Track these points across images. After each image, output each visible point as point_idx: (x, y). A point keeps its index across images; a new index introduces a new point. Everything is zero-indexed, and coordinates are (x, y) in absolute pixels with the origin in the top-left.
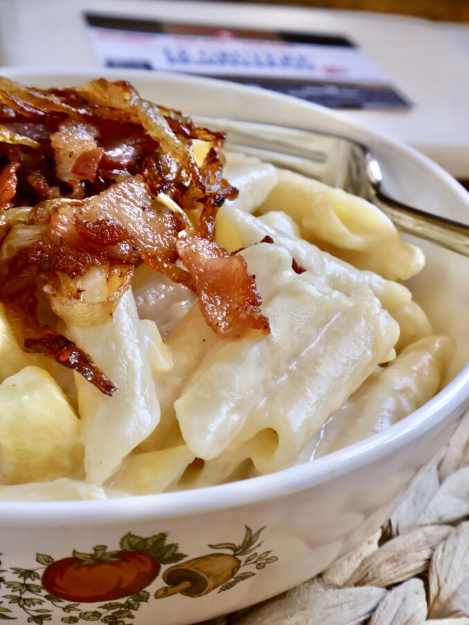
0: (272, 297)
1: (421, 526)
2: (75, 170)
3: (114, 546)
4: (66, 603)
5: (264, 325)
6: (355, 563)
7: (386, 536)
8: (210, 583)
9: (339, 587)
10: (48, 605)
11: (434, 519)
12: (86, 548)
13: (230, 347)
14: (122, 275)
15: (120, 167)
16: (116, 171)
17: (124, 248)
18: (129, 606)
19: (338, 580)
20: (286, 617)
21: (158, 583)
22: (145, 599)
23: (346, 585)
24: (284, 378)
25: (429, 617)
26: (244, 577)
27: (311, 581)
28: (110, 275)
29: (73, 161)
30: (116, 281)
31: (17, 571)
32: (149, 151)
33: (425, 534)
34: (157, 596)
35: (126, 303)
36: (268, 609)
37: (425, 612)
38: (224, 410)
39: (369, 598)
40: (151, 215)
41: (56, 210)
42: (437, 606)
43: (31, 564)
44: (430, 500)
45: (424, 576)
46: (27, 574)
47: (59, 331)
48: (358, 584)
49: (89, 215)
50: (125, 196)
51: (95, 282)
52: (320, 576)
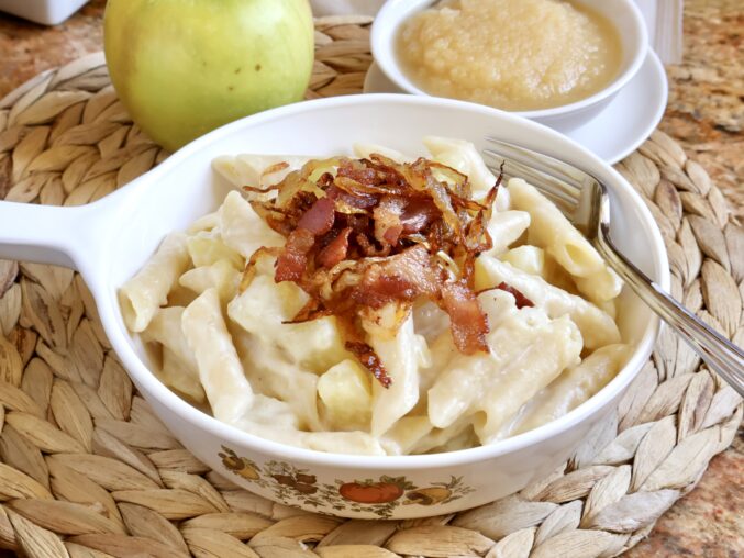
0: (496, 327)
1: (594, 465)
2: (385, 237)
3: (376, 480)
4: (352, 503)
5: (486, 349)
6: (544, 486)
7: (570, 469)
8: (435, 500)
9: (530, 501)
10: (343, 502)
11: (604, 461)
12: (362, 480)
13: (464, 359)
14: (406, 309)
15: (414, 232)
16: (412, 236)
17: (409, 292)
18: (388, 507)
19: (530, 495)
20: (490, 517)
21: (403, 498)
22: (398, 504)
23: (534, 500)
24: (497, 380)
25: (579, 528)
26: (455, 498)
27: (512, 495)
28: (399, 307)
29: (385, 230)
30: (401, 312)
31: (325, 485)
32: (436, 218)
33: (594, 471)
34: (404, 504)
35: (408, 326)
36: (481, 510)
37: (577, 523)
38: (455, 401)
39: (546, 510)
40: (428, 270)
41: (369, 267)
42: (586, 521)
43: (333, 484)
44: (605, 447)
45: (584, 499)
46: (331, 487)
47: (366, 341)
48: (543, 500)
49: (388, 271)
50: (413, 258)
51: (389, 312)
52: (519, 492)
